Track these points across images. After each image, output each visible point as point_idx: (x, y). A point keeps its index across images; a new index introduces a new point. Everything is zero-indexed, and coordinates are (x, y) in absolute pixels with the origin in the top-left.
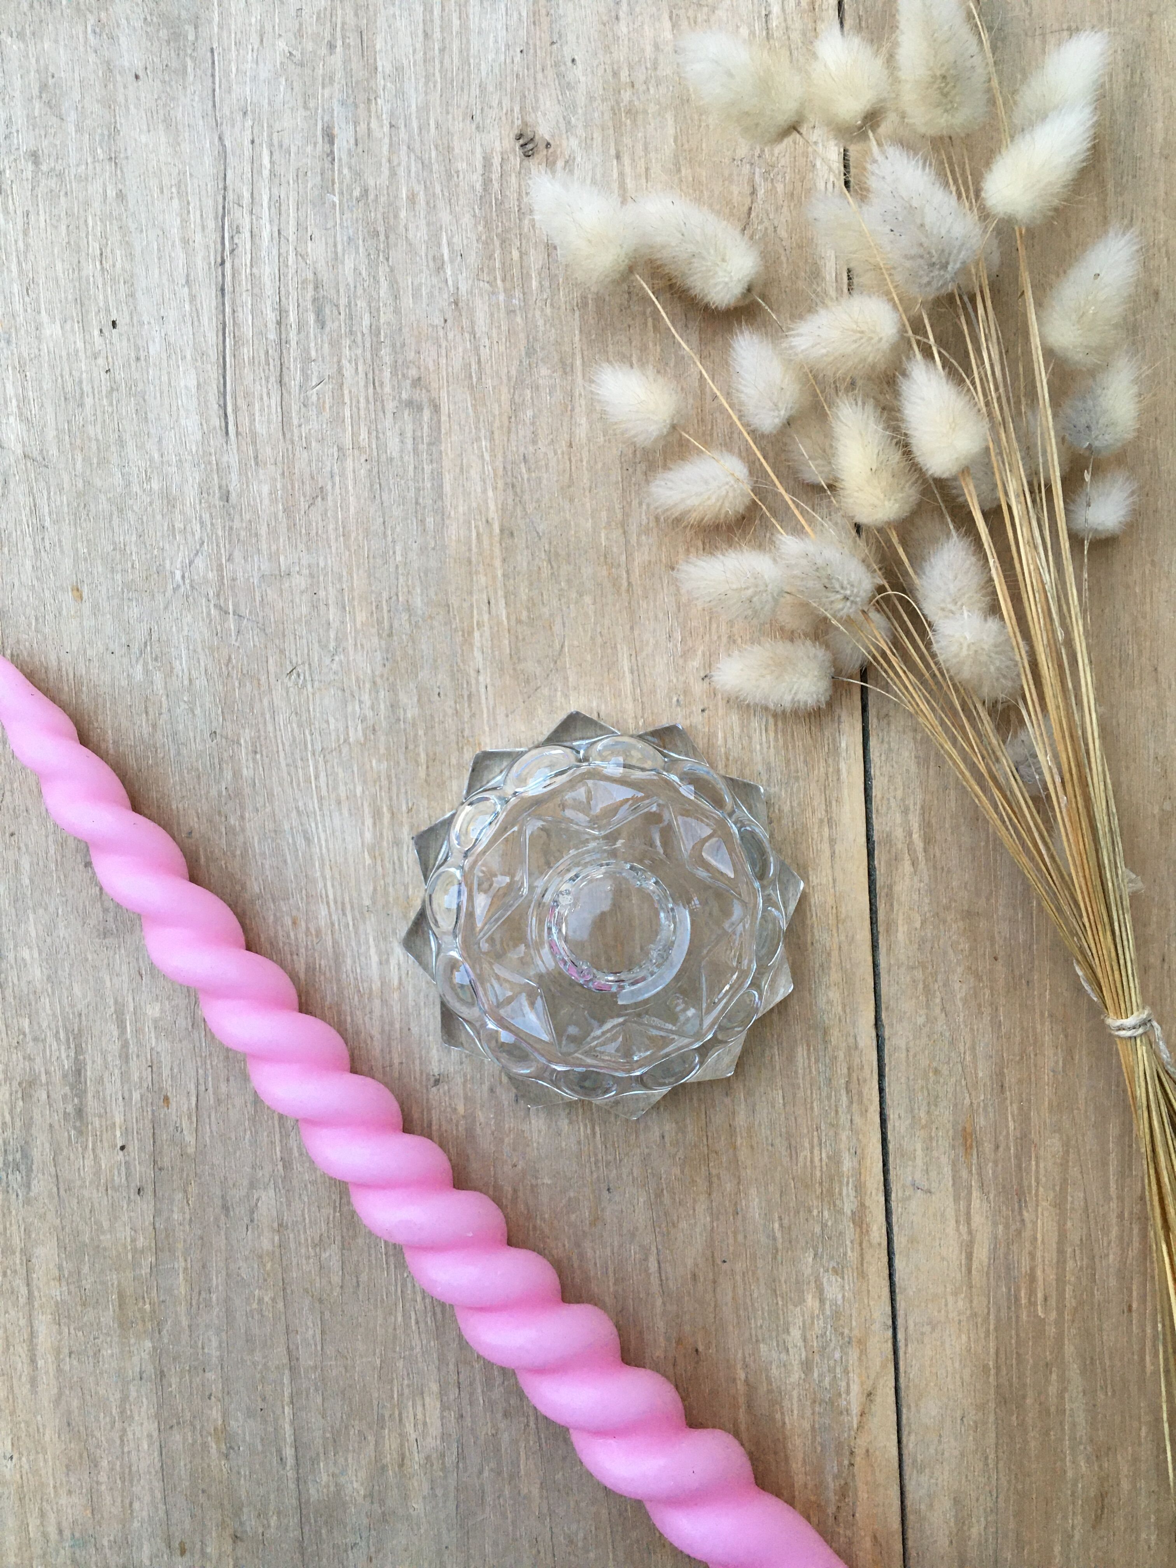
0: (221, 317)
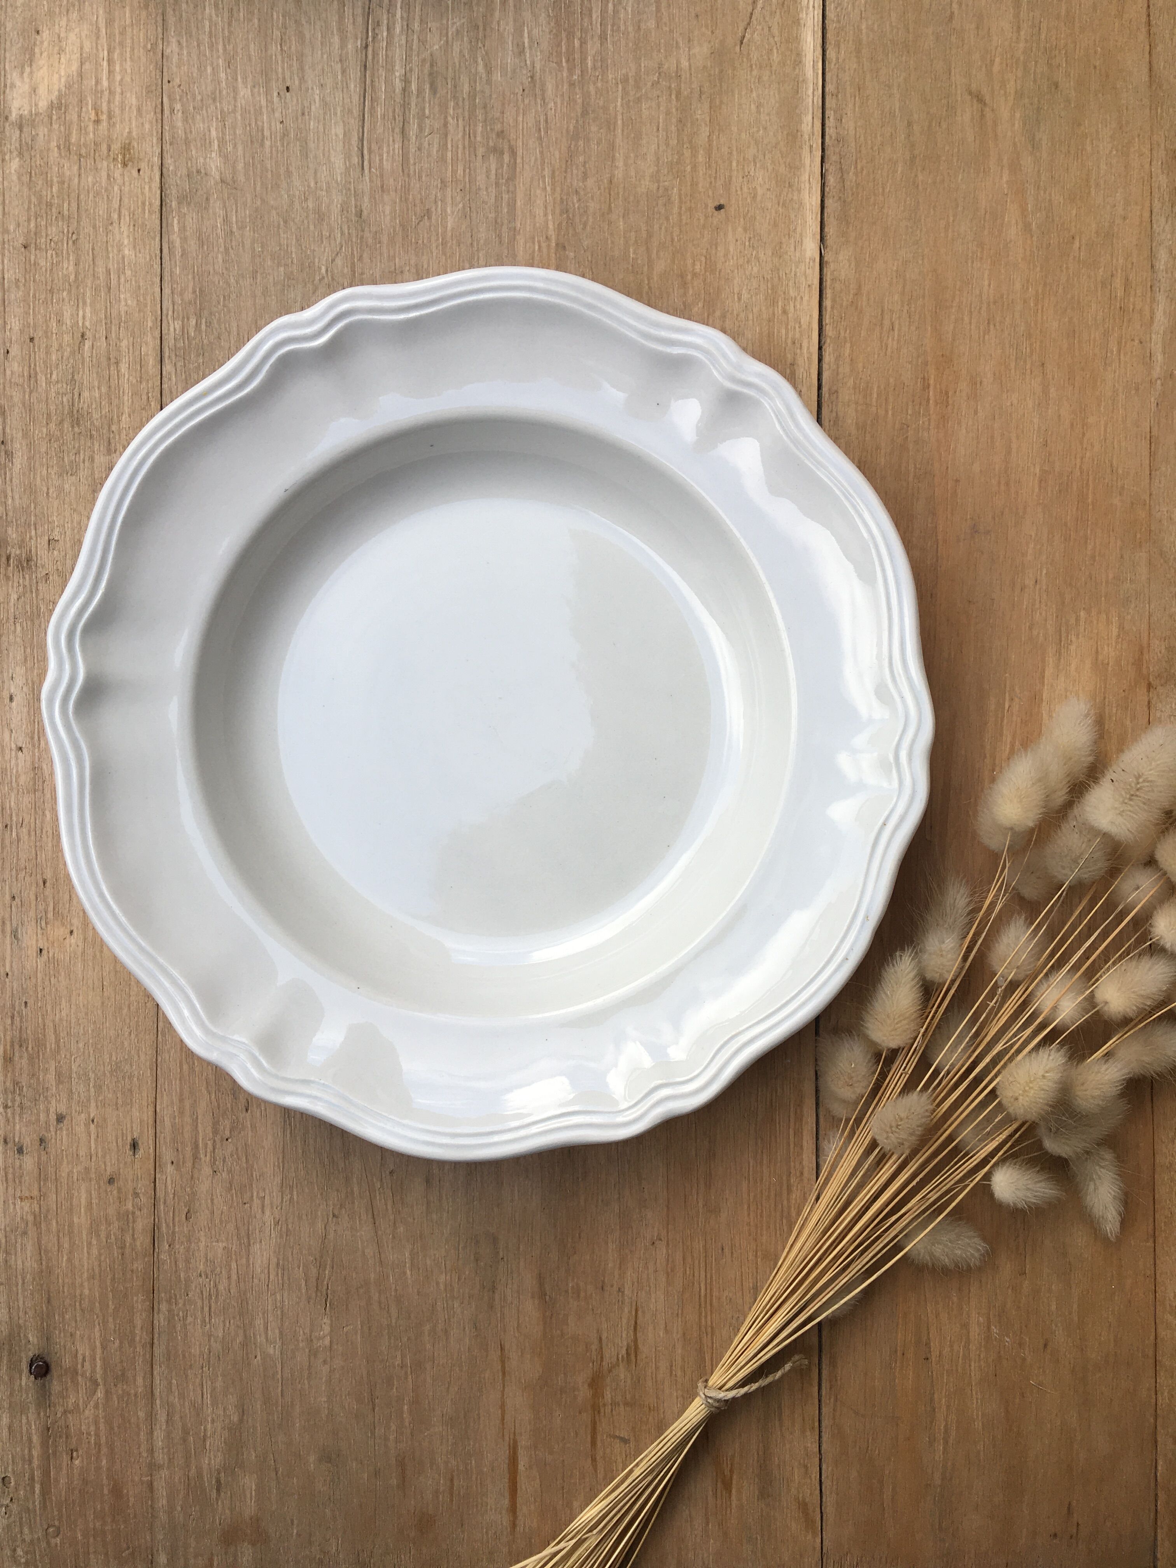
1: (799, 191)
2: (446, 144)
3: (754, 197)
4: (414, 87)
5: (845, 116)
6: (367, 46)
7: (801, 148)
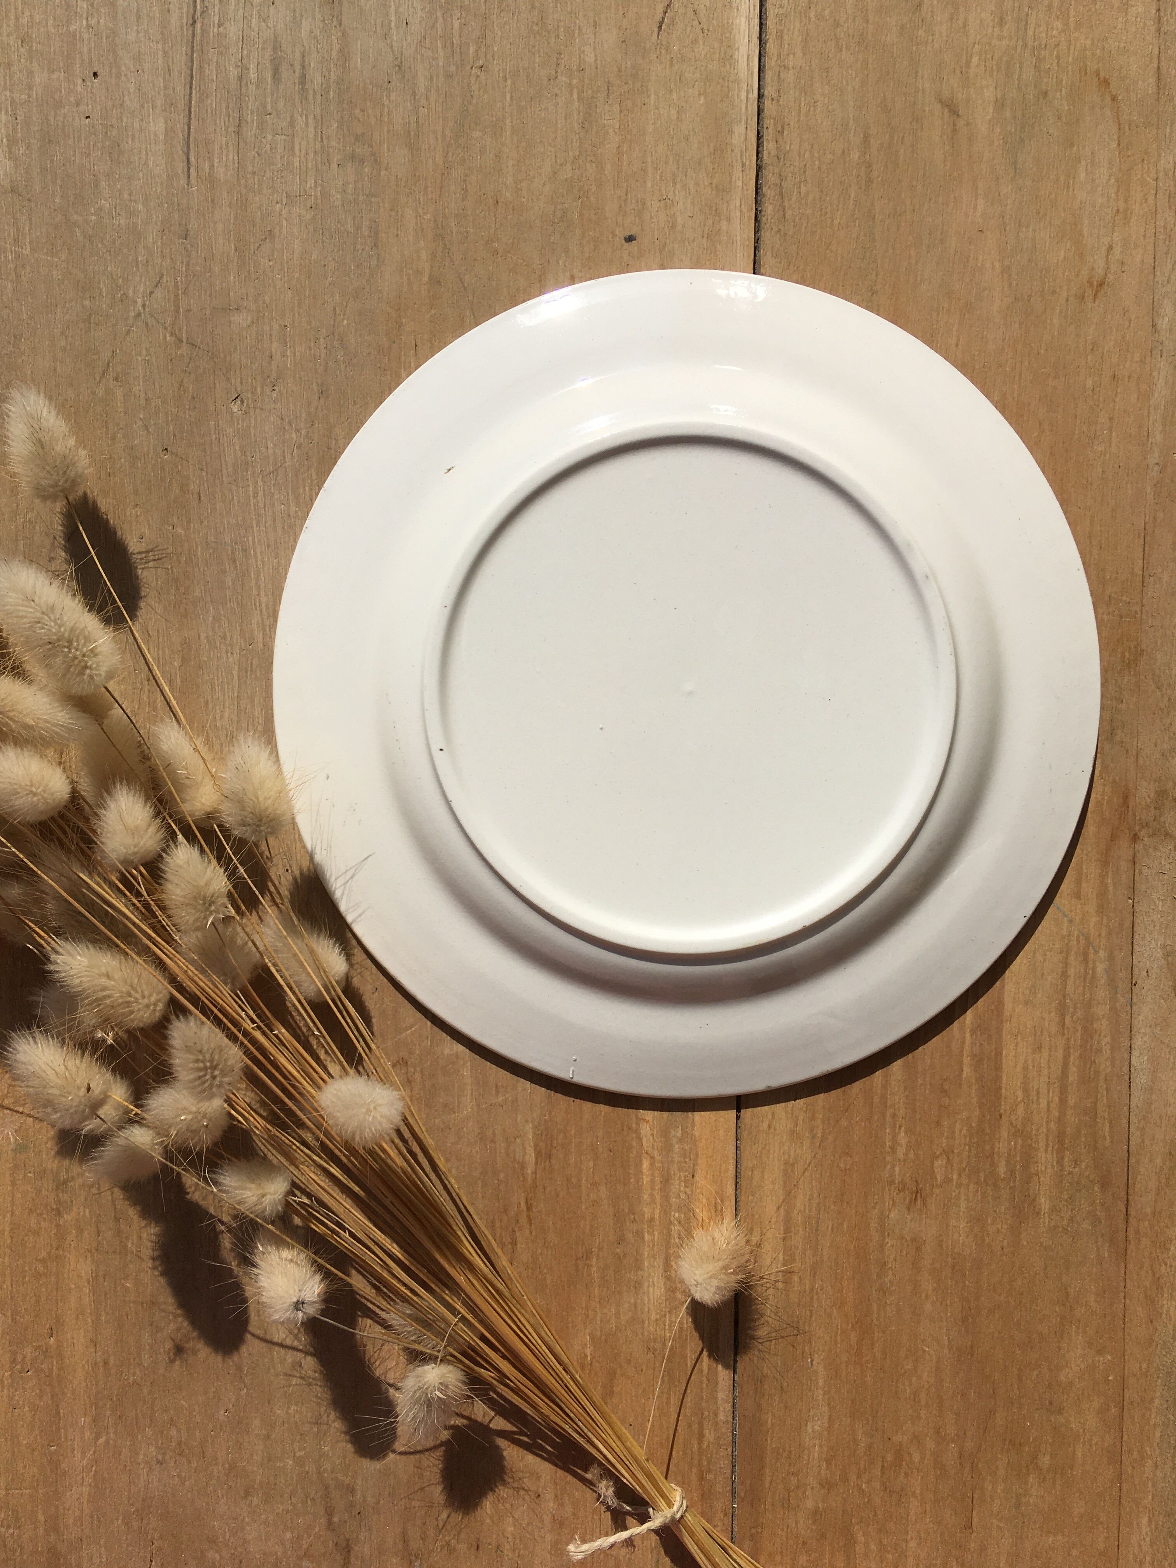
0: (189, 72)
1: (729, 220)
2: (293, 148)
3: (674, 226)
4: (253, 75)
5: (786, 127)
6: (194, 22)
7: (731, 165)
